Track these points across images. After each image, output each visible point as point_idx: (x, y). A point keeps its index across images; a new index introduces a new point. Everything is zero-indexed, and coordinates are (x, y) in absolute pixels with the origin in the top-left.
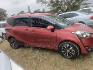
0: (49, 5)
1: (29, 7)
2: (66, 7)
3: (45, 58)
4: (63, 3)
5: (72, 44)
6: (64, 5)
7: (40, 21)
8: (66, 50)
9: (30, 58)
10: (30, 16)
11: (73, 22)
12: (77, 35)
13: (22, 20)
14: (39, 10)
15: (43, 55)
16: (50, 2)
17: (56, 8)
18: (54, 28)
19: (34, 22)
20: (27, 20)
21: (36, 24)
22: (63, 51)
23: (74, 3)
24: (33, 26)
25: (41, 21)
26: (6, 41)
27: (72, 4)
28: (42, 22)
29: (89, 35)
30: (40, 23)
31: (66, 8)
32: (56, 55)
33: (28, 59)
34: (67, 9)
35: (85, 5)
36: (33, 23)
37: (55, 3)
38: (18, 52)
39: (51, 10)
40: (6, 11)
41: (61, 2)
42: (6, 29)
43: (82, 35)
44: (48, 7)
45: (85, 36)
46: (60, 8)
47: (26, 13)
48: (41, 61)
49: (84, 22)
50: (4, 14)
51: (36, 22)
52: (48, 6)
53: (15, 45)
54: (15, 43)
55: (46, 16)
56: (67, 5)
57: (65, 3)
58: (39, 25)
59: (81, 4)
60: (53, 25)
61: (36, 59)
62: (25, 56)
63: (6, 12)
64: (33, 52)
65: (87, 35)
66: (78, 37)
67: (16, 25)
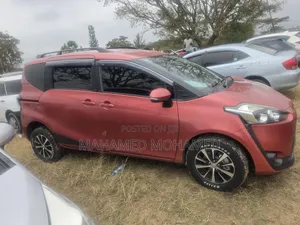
0: (157, 23)
1: (91, 29)
2: (211, 30)
3: (144, 187)
4: (200, 17)
5: (225, 143)
6: (205, 23)
7: (127, 74)
8: (207, 164)
9: (95, 189)
10: (96, 60)
11: (229, 79)
12: (241, 117)
13: (69, 70)
14: (123, 38)
15: (136, 179)
16: (159, 15)
17: (179, 34)
18: (172, 96)
19: (108, 76)
20: (87, 72)
21: (116, 83)
22: (198, 167)
23: (234, 19)
24: (106, 90)
25: (130, 75)
26: (20, 136)
27: (228, 20)
28: (135, 77)
29: (277, 117)
30: (128, 80)
31: (212, 34)
32: (177, 179)
33: (90, 193)
34: (214, 37)
35: (270, 25)
36: (105, 81)
37: (176, 17)
38: (58, 171)
39: (163, 38)
40: (17, 41)
41: (194, 16)
42: (20, 100)
43: (257, 117)
44: (153, 30)
45: (264, 119)
46: (190, 32)
47: (82, 50)
48: (130, 196)
49: (266, 77)
50: (10, 51)
51: (117, 76)
52: (152, 26)
53: (50, 148)
54: (48, 143)
55: (146, 60)
56: (212, 25)
57: (207, 17)
58: (125, 85)
59: (259, 22)
60: (169, 87)
61: (114, 192)
62: (80, 183)
63: (18, 46)
64: (104, 170)
65: (272, 116)
66: (245, 122)
67: (53, 87)
